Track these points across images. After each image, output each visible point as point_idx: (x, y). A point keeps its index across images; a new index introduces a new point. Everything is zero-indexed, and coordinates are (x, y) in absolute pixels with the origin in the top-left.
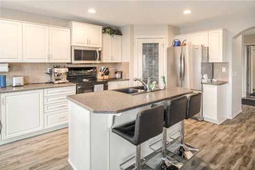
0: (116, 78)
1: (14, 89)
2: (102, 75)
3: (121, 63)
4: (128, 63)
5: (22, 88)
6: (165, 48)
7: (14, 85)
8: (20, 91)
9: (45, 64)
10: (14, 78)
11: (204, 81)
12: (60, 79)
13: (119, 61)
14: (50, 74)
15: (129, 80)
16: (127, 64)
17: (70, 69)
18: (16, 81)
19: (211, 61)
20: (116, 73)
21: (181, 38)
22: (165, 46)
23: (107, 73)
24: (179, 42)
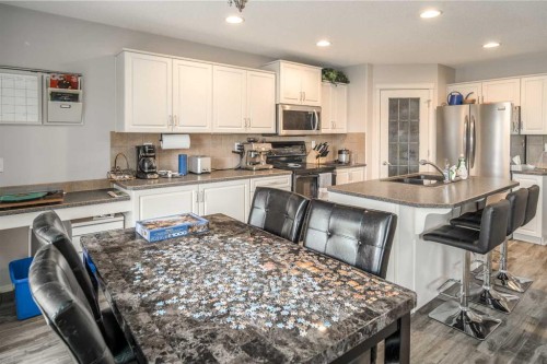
0: (341, 163)
1: (199, 178)
2: (317, 157)
3: (345, 135)
4: (364, 134)
5: (209, 178)
6: (431, 108)
7: (199, 172)
8: (207, 182)
9: (231, 135)
10: (199, 160)
11: (514, 168)
12: (259, 163)
13: (344, 132)
14: (241, 152)
15: (364, 165)
16: (361, 137)
17: (275, 145)
18: (202, 164)
19: (524, 132)
20: (340, 152)
21: (462, 89)
22: (431, 103)
23: (324, 154)
24: (460, 97)
